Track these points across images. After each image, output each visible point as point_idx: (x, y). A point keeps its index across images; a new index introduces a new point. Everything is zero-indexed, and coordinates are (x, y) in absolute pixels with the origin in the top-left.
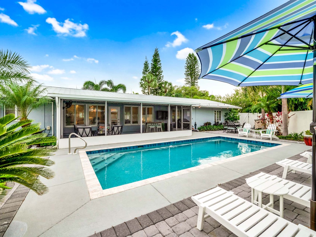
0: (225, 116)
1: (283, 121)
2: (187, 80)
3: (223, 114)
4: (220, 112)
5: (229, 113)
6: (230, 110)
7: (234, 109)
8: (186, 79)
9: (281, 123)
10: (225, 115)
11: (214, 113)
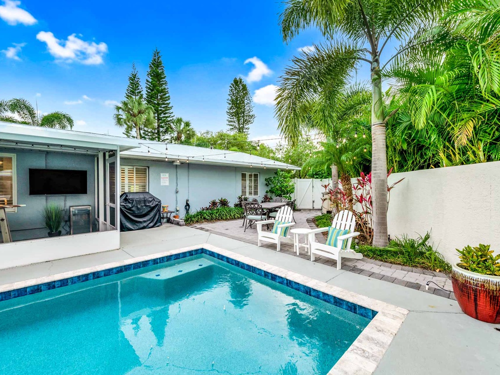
0: (266, 184)
1: (373, 200)
2: (229, 123)
3: (261, 180)
4: (256, 176)
5: (274, 177)
6: (275, 171)
7: (282, 170)
8: (229, 121)
9: (368, 206)
10: (266, 182)
11: (240, 177)
